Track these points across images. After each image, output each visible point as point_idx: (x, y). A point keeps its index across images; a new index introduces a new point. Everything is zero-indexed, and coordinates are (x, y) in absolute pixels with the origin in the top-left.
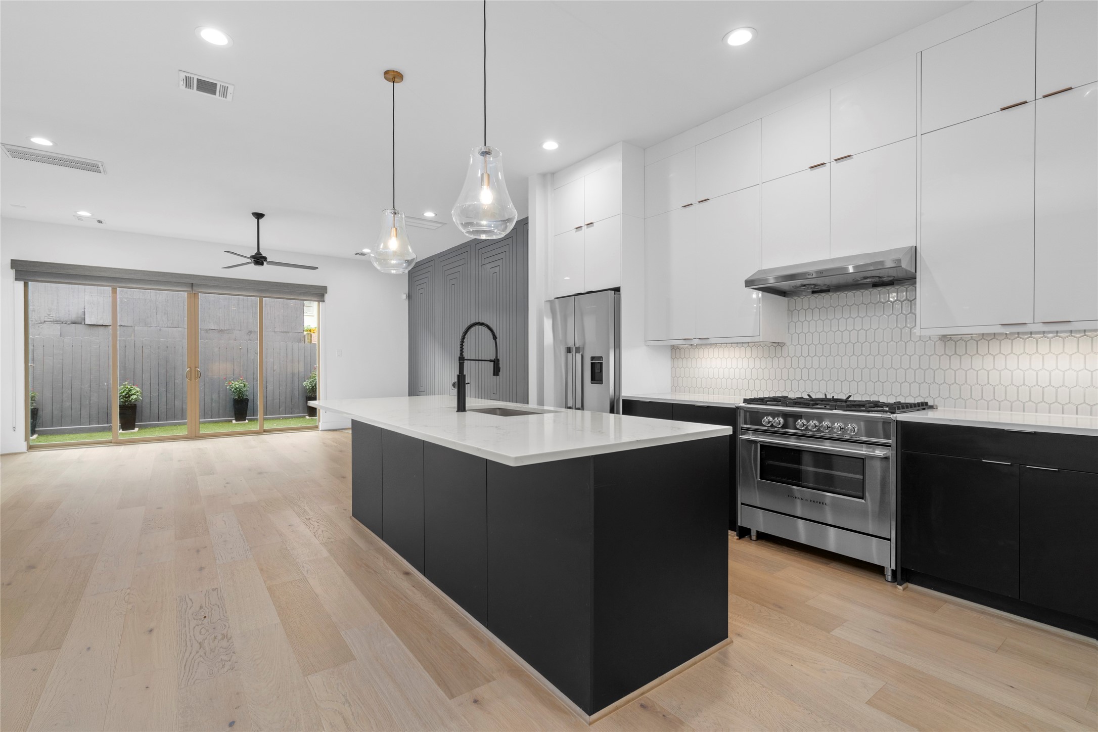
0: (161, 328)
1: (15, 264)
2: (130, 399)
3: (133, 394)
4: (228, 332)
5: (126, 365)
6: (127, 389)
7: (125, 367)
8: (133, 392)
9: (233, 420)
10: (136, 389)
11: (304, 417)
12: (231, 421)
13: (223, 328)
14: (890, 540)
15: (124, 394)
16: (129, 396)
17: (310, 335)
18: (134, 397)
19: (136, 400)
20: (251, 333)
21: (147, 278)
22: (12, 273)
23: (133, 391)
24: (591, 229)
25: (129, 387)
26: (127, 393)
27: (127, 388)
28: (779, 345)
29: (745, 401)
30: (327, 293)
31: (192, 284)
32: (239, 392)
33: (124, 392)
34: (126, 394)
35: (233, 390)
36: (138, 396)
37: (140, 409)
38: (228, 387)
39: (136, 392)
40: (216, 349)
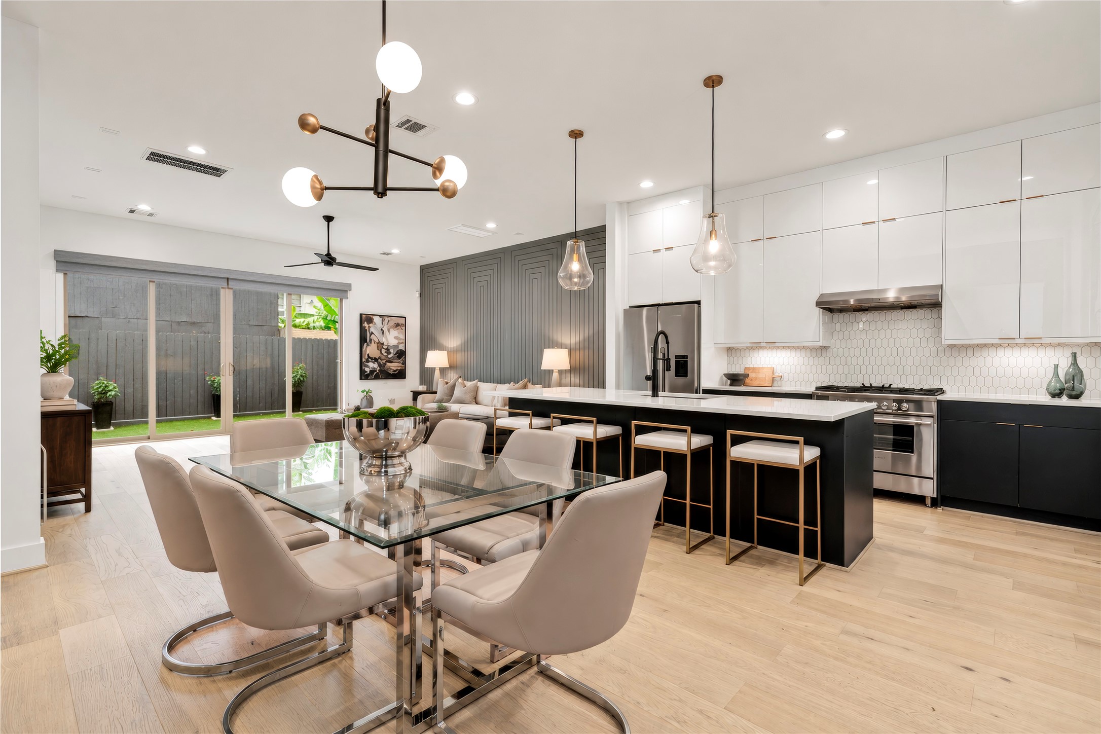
0: (130, 320)
1: (57, 253)
2: (108, 395)
3: (111, 391)
4: (200, 324)
5: (99, 360)
6: (104, 385)
7: (97, 361)
8: (111, 388)
10: (112, 385)
12: (210, 417)
13: (196, 321)
14: (932, 479)
15: (100, 390)
16: (106, 393)
18: (113, 393)
19: (115, 396)
22: (53, 263)
24: (669, 252)
25: (106, 382)
26: (103, 389)
27: (104, 383)
28: (824, 348)
29: (817, 389)
31: (228, 279)
33: (100, 387)
34: (102, 391)
35: (215, 385)
36: (118, 392)
37: (118, 406)
38: (209, 383)
39: (115, 388)
40: (193, 343)
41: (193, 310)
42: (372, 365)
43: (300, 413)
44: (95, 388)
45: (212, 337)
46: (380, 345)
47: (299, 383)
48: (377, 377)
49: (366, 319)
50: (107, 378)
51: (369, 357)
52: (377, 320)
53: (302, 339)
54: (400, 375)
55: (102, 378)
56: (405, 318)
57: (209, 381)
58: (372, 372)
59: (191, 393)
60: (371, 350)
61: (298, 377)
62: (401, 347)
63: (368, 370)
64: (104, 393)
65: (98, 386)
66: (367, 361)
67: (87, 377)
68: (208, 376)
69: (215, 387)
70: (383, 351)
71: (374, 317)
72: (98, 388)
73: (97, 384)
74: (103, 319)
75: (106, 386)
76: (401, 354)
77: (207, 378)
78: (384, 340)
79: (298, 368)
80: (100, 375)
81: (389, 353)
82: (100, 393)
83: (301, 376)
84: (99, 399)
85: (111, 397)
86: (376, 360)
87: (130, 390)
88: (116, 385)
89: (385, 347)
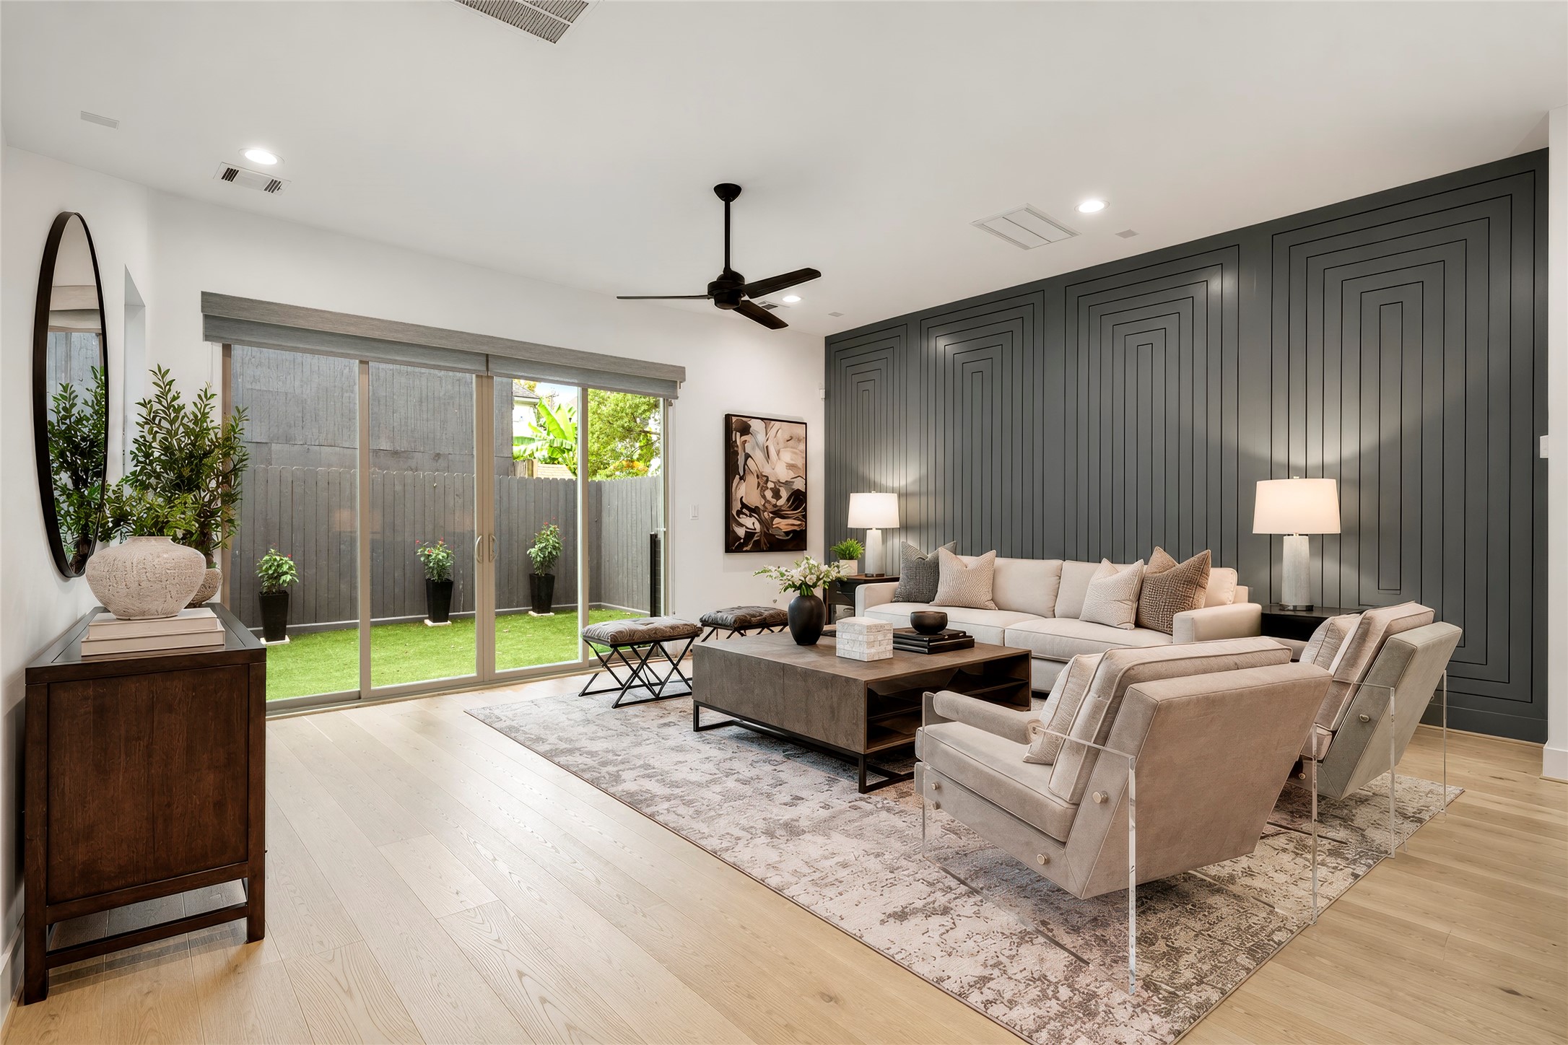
0: (310, 447)
2: (281, 581)
3: (286, 573)
4: (407, 455)
5: (268, 517)
6: (276, 564)
7: (266, 520)
8: (285, 568)
9: (426, 618)
10: (287, 563)
11: (526, 612)
12: (421, 621)
13: (400, 449)
15: (270, 572)
16: (279, 577)
17: (530, 462)
18: (288, 578)
19: (291, 582)
20: (439, 458)
21: (422, 341)
23: (284, 566)
25: (278, 558)
26: (275, 570)
27: (275, 560)
30: (684, 380)
31: (487, 357)
32: (441, 568)
33: (270, 567)
34: (274, 573)
35: (431, 564)
36: (295, 575)
37: (296, 599)
38: (422, 559)
39: (290, 568)
40: (398, 488)
41: (395, 429)
42: (750, 522)
43: (552, 614)
44: (264, 568)
45: (424, 477)
46: (763, 480)
47: (549, 561)
48: (758, 548)
49: (735, 427)
50: (280, 552)
51: (744, 505)
52: (756, 426)
53: (550, 481)
54: (796, 542)
55: (273, 550)
56: (806, 424)
57: (421, 556)
58: (749, 535)
59: (396, 578)
60: (746, 491)
61: (550, 550)
62: (798, 485)
63: (741, 532)
64: (276, 578)
65: (268, 565)
66: (739, 513)
67: (252, 548)
68: (421, 546)
69: (430, 568)
70: (769, 494)
71: (753, 423)
72: (267, 569)
73: (267, 562)
74: (275, 447)
75: (278, 566)
76: (799, 499)
77: (420, 550)
78: (767, 470)
79: (549, 533)
80: (270, 543)
81: (777, 495)
82: (271, 577)
83: (554, 548)
84: (269, 587)
85: (286, 585)
86: (754, 511)
87: (311, 572)
88: (292, 563)
89: (770, 485)
